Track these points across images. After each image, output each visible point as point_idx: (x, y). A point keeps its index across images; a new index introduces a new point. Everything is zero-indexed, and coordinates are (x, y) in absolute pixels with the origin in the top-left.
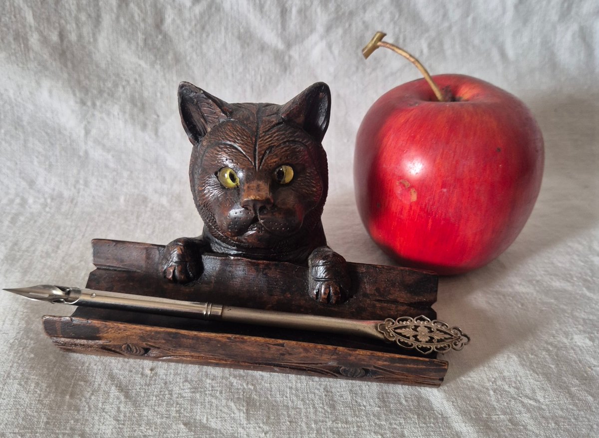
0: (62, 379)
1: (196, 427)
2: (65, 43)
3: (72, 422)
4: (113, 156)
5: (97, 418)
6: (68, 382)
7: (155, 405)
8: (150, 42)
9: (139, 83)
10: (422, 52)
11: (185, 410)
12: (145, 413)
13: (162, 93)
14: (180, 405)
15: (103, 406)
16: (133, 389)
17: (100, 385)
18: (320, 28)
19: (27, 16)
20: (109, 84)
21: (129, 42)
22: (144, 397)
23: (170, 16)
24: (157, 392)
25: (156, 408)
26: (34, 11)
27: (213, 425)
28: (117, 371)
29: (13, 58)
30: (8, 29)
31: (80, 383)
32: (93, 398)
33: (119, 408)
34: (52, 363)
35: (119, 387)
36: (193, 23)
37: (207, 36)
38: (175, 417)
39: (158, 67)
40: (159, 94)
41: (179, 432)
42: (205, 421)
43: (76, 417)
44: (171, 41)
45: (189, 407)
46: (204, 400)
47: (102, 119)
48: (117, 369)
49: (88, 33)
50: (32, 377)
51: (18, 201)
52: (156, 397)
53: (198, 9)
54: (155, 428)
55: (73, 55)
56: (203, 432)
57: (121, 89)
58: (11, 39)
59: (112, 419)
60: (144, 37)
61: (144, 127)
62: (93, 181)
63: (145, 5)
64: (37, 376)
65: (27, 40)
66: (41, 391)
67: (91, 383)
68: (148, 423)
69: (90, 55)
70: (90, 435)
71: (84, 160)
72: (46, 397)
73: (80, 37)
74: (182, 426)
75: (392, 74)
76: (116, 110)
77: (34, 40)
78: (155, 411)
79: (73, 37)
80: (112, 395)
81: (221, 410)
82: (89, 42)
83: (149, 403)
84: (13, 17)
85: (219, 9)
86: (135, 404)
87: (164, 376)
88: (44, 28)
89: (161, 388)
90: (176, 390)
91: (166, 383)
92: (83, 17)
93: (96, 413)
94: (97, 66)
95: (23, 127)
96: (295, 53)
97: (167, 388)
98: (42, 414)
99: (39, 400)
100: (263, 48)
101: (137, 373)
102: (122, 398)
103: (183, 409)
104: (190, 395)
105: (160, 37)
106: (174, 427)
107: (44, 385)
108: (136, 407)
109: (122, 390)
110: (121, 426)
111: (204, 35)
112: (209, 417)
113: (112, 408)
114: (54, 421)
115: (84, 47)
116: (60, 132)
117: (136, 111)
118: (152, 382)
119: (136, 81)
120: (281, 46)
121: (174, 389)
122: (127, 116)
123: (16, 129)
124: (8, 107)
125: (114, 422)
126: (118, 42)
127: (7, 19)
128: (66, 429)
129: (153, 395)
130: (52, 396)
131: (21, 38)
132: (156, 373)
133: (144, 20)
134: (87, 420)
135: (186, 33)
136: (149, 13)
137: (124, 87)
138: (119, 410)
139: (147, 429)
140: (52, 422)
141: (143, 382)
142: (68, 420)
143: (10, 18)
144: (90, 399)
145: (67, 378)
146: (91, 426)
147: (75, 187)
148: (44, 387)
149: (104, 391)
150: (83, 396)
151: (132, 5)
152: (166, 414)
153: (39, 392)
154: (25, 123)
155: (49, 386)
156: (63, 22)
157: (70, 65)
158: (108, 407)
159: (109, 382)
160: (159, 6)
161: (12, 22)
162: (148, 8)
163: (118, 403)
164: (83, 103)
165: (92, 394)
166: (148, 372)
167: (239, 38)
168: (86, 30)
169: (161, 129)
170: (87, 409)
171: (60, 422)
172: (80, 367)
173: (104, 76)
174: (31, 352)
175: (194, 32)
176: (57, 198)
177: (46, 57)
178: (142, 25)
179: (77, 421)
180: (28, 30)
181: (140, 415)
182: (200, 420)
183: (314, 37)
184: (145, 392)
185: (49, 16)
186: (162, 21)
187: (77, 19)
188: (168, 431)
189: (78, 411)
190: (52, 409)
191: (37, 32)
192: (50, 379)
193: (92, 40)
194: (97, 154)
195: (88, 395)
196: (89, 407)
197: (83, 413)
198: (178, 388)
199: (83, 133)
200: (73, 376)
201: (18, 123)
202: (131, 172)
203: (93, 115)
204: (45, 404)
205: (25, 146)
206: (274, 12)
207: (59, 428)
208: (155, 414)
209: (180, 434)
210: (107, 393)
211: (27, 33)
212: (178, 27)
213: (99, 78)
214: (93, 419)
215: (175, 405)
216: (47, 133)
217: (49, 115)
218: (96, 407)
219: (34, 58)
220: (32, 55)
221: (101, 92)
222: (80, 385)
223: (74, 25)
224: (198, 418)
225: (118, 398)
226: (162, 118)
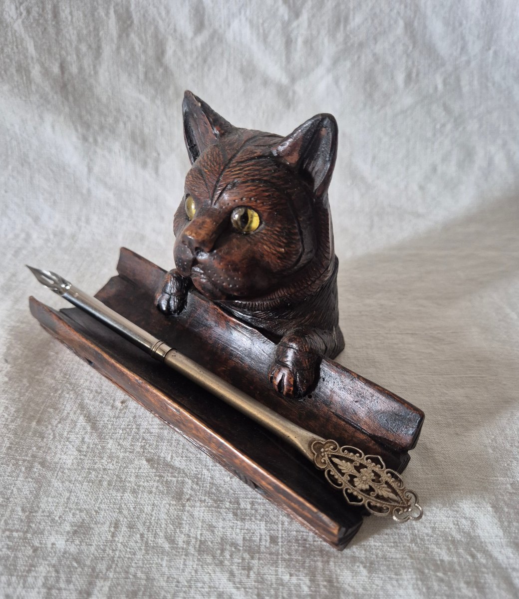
0: (32, 405)
1: (158, 464)
2: (66, 75)
3: (34, 449)
4: (115, 195)
5: (60, 447)
6: (38, 409)
7: (120, 438)
8: (150, 75)
9: (140, 119)
10: (436, 88)
11: (150, 446)
12: (109, 446)
13: (162, 130)
14: (146, 440)
15: (68, 436)
16: (101, 421)
17: (69, 413)
18: (327, 61)
19: (28, 46)
20: (110, 120)
21: (130, 75)
22: (110, 430)
23: (171, 48)
24: (125, 425)
25: (121, 442)
26: (35, 42)
27: (177, 463)
28: (88, 401)
29: (16, 90)
30: (11, 60)
31: (49, 410)
32: (59, 426)
33: (83, 438)
34: (25, 387)
35: (87, 417)
36: (195, 55)
37: (209, 69)
38: (138, 452)
39: (158, 102)
40: (159, 131)
41: (140, 468)
42: (169, 459)
43: (40, 444)
44: (172, 75)
45: (155, 444)
46: (172, 437)
47: (104, 156)
48: (88, 399)
49: (89, 66)
50: (3, 401)
51: (23, 236)
52: (123, 430)
53: (200, 40)
54: (117, 462)
55: (75, 89)
56: (166, 470)
57: (121, 125)
58: (14, 71)
59: (75, 450)
60: (144, 70)
61: (145, 165)
62: (94, 218)
63: (145, 35)
64: (7, 400)
65: (30, 72)
66: (9, 415)
67: (60, 411)
68: (111, 457)
69: (91, 88)
70: (50, 464)
71: (86, 198)
72: (12, 421)
73: (81, 69)
74: (144, 462)
75: (403, 112)
76: (116, 147)
77: (36, 71)
78: (119, 444)
79: (74, 69)
80: (79, 425)
81: (187, 450)
82: (90, 75)
83: (115, 436)
84: (15, 48)
85: (221, 40)
86: (101, 437)
87: (134, 410)
88: (45, 59)
89: (129, 422)
90: (145, 425)
91: (135, 417)
92: (84, 48)
93: (60, 441)
94: (99, 100)
95: (29, 164)
96: (299, 88)
97: (135, 422)
98: (6, 439)
99: (5, 425)
100: (266, 82)
101: (107, 404)
102: (89, 429)
103: (148, 445)
104: (157, 431)
105: (161, 70)
106: (136, 462)
107: (13, 410)
108: (100, 439)
109: (90, 421)
110: (82, 457)
111: (206, 69)
112: (174, 455)
113: (77, 438)
114: (17, 446)
115: (85, 81)
116: (64, 170)
117: (136, 148)
118: (121, 415)
119: (137, 117)
120: (285, 80)
121: (142, 423)
122: (128, 153)
123: (22, 165)
124: (14, 143)
125: (76, 453)
126: (118, 75)
127: (10, 50)
128: (27, 456)
129: (120, 428)
130: (19, 421)
131: (23, 69)
132: (127, 406)
133: (144, 51)
134: (50, 448)
135: (187, 67)
136: (150, 44)
137: (125, 124)
138: (83, 441)
139: (108, 463)
140: (14, 447)
141: (112, 414)
142: (31, 447)
143: (12, 49)
144: (56, 427)
145: (37, 404)
146: (53, 454)
147: (77, 225)
148: (12, 412)
149: (72, 420)
150: (50, 423)
151: (132, 35)
152: (130, 449)
153: (6, 416)
154: (31, 160)
155: (17, 411)
156: (63, 53)
157: (71, 98)
158: (72, 437)
159: (79, 411)
160: (160, 37)
161: (14, 53)
162: (149, 39)
163: (83, 433)
164: (85, 139)
165: (59, 422)
166: (118, 404)
167: (242, 71)
168: (87, 62)
169: (162, 167)
170: (51, 437)
171: (23, 448)
172: (52, 394)
173: (105, 111)
174: (6, 376)
175: (196, 66)
176: (60, 234)
177: (48, 89)
178: (143, 57)
179: (39, 448)
180: (29, 61)
181: (103, 448)
182: (165, 458)
183: (320, 71)
184: (112, 425)
185: (50, 46)
186: (163, 53)
187: (78, 51)
188: (130, 466)
189: (43, 438)
190: (16, 434)
191: (39, 63)
192: (20, 404)
193: (92, 73)
194: (100, 192)
195: (55, 423)
196: (54, 434)
197: (47, 440)
198: (146, 423)
199: (86, 170)
200: (43, 403)
201: (24, 161)
202: (132, 211)
203: (95, 152)
204: (10, 429)
205: (31, 182)
206: (279, 43)
207: (20, 455)
208: (119, 447)
209: (141, 471)
210: (74, 423)
211: (29, 64)
212: (179, 60)
213: (101, 113)
214: (56, 447)
215: (140, 440)
216: (52, 170)
217: (53, 151)
218: (61, 435)
219: (36, 91)
220: (34, 88)
221: (102, 128)
222: (49, 412)
223: (75, 56)
224: (162, 455)
225: (84, 429)
226: (162, 156)
